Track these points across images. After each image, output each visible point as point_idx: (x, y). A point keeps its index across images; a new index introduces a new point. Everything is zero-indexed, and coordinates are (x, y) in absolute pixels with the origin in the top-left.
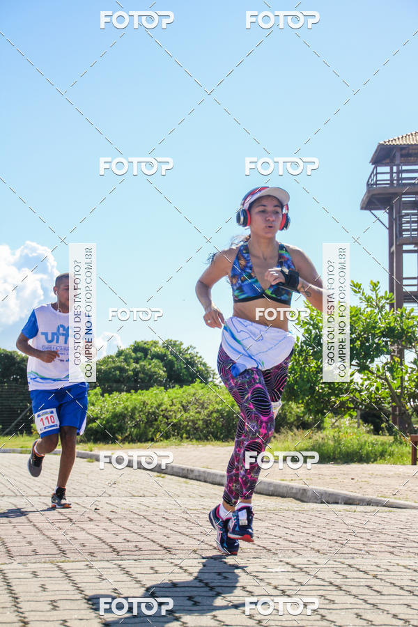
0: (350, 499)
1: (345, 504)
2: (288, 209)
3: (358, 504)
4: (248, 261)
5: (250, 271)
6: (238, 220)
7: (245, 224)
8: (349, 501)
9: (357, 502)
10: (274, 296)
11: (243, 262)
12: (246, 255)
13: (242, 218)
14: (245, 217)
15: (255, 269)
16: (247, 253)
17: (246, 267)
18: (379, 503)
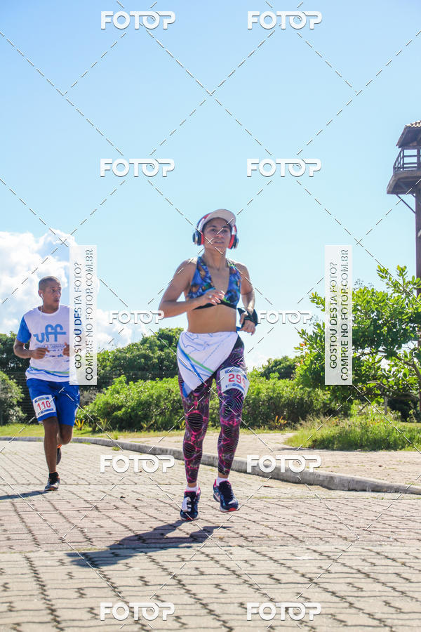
2: (236, 231)
4: (207, 272)
5: (209, 281)
6: (194, 240)
7: (199, 243)
10: (229, 302)
11: (203, 273)
12: (205, 267)
13: (197, 238)
14: (199, 238)
15: (213, 279)
16: (205, 265)
17: (206, 277)
18: (407, 491)
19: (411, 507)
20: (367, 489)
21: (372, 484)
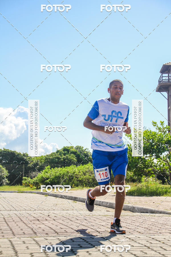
1: (151, 213)
3: (156, 213)
9: (156, 212)
18: (165, 213)
19: (167, 219)
20: (148, 212)
21: (150, 210)
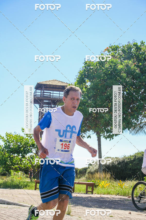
0: (9, 203)
1: (7, 204)
8: (8, 203)
9: (11, 204)
18: (17, 204)
